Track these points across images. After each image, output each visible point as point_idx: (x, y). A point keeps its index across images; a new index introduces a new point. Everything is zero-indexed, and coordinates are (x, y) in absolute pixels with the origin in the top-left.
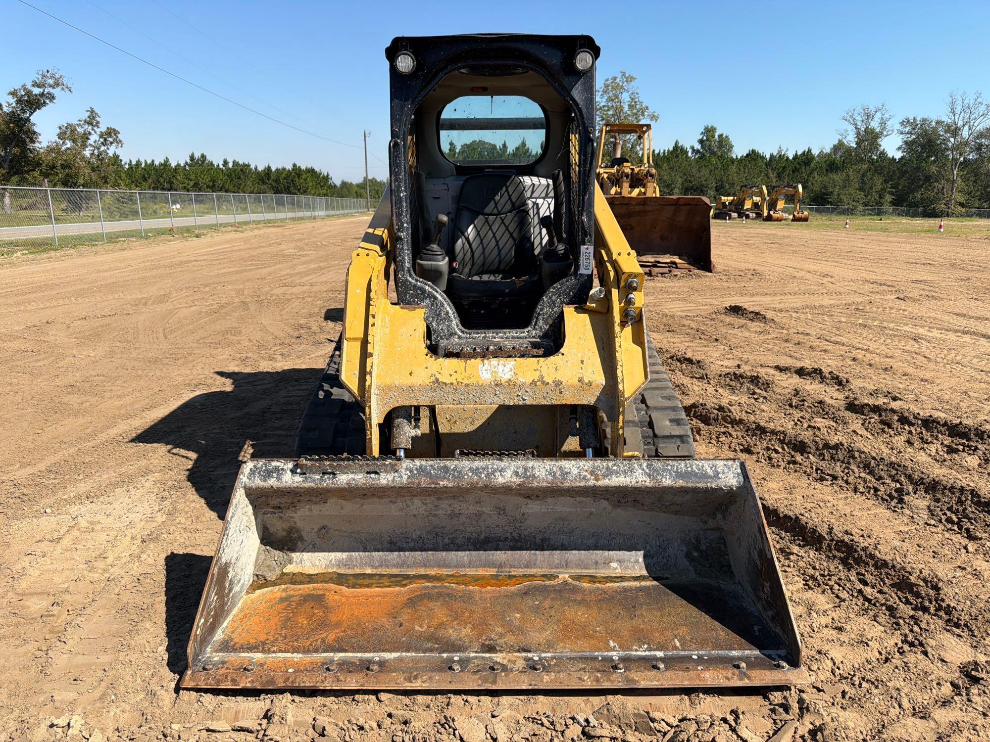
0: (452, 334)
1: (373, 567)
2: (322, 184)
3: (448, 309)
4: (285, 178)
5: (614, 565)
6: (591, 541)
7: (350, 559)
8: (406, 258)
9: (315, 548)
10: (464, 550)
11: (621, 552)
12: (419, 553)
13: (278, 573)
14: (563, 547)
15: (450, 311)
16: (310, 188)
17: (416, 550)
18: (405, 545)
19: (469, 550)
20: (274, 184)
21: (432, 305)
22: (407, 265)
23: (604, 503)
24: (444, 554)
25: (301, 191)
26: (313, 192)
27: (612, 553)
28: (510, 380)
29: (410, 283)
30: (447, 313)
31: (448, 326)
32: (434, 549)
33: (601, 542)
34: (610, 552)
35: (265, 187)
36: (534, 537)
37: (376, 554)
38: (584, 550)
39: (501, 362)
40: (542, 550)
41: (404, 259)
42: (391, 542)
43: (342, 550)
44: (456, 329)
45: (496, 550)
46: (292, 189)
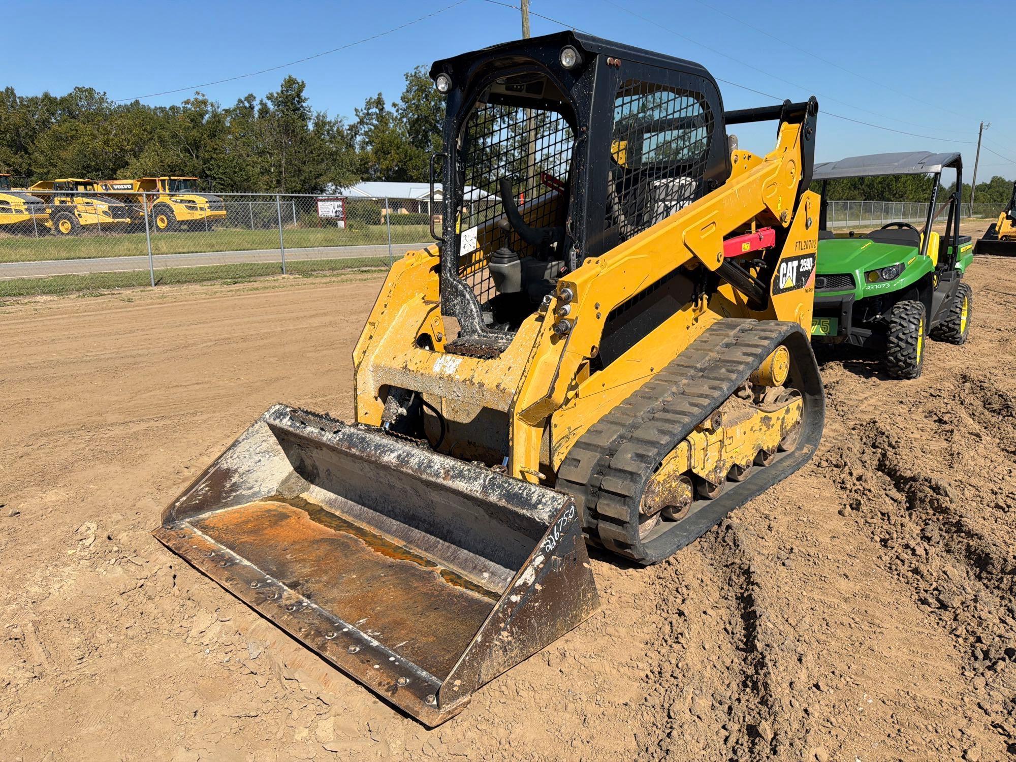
0: (474, 331)
1: (343, 512)
2: (925, 187)
3: (473, 307)
4: (880, 183)
5: (486, 575)
6: (480, 547)
7: (336, 500)
8: (449, 258)
9: (323, 486)
10: (397, 520)
11: (498, 566)
12: (372, 511)
13: (295, 495)
14: (460, 544)
15: (474, 310)
16: (908, 192)
17: (371, 509)
18: (366, 502)
19: (400, 521)
20: (868, 190)
21: (462, 303)
22: (449, 265)
23: (481, 510)
24: (385, 518)
25: (897, 195)
26: (911, 197)
27: (492, 563)
28: (450, 375)
29: (449, 280)
30: (472, 310)
31: (472, 323)
32: (381, 512)
33: (488, 550)
34: (491, 562)
35: (856, 192)
36: (443, 526)
37: (350, 502)
38: (473, 553)
39: (454, 358)
40: (445, 540)
41: (446, 259)
42: (360, 496)
43: (335, 493)
44: (478, 327)
45: (416, 528)
46: (886, 194)
